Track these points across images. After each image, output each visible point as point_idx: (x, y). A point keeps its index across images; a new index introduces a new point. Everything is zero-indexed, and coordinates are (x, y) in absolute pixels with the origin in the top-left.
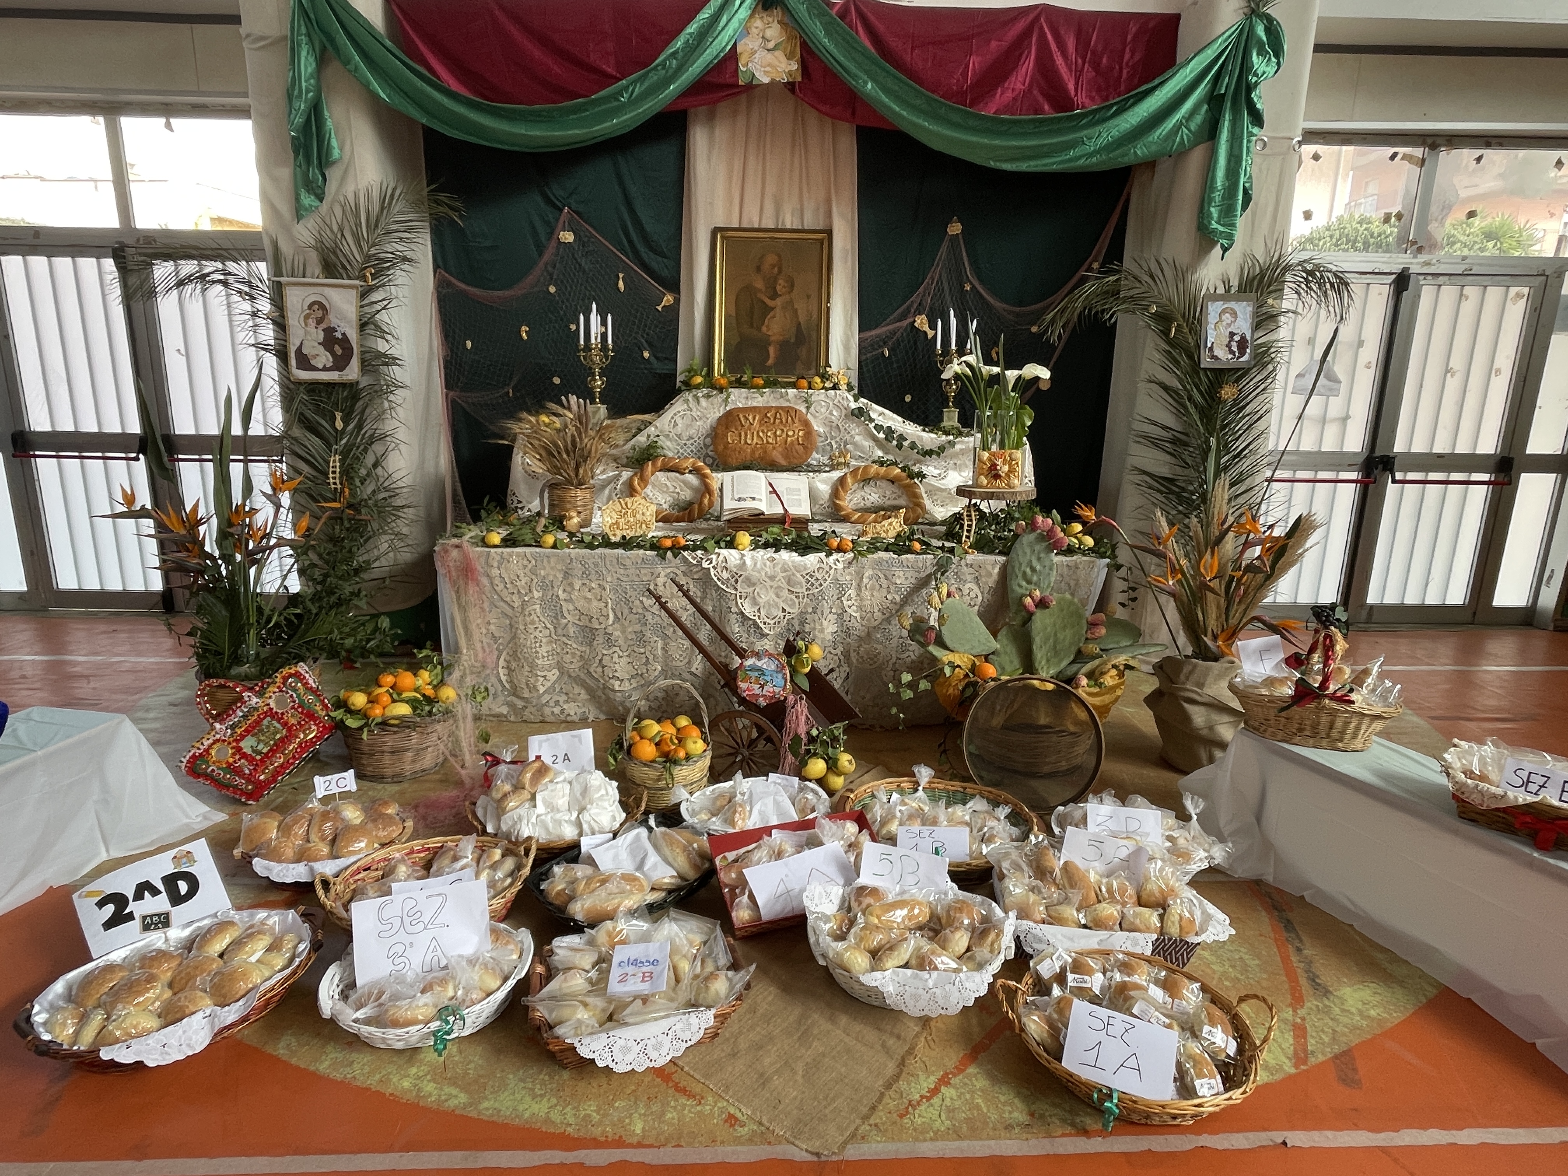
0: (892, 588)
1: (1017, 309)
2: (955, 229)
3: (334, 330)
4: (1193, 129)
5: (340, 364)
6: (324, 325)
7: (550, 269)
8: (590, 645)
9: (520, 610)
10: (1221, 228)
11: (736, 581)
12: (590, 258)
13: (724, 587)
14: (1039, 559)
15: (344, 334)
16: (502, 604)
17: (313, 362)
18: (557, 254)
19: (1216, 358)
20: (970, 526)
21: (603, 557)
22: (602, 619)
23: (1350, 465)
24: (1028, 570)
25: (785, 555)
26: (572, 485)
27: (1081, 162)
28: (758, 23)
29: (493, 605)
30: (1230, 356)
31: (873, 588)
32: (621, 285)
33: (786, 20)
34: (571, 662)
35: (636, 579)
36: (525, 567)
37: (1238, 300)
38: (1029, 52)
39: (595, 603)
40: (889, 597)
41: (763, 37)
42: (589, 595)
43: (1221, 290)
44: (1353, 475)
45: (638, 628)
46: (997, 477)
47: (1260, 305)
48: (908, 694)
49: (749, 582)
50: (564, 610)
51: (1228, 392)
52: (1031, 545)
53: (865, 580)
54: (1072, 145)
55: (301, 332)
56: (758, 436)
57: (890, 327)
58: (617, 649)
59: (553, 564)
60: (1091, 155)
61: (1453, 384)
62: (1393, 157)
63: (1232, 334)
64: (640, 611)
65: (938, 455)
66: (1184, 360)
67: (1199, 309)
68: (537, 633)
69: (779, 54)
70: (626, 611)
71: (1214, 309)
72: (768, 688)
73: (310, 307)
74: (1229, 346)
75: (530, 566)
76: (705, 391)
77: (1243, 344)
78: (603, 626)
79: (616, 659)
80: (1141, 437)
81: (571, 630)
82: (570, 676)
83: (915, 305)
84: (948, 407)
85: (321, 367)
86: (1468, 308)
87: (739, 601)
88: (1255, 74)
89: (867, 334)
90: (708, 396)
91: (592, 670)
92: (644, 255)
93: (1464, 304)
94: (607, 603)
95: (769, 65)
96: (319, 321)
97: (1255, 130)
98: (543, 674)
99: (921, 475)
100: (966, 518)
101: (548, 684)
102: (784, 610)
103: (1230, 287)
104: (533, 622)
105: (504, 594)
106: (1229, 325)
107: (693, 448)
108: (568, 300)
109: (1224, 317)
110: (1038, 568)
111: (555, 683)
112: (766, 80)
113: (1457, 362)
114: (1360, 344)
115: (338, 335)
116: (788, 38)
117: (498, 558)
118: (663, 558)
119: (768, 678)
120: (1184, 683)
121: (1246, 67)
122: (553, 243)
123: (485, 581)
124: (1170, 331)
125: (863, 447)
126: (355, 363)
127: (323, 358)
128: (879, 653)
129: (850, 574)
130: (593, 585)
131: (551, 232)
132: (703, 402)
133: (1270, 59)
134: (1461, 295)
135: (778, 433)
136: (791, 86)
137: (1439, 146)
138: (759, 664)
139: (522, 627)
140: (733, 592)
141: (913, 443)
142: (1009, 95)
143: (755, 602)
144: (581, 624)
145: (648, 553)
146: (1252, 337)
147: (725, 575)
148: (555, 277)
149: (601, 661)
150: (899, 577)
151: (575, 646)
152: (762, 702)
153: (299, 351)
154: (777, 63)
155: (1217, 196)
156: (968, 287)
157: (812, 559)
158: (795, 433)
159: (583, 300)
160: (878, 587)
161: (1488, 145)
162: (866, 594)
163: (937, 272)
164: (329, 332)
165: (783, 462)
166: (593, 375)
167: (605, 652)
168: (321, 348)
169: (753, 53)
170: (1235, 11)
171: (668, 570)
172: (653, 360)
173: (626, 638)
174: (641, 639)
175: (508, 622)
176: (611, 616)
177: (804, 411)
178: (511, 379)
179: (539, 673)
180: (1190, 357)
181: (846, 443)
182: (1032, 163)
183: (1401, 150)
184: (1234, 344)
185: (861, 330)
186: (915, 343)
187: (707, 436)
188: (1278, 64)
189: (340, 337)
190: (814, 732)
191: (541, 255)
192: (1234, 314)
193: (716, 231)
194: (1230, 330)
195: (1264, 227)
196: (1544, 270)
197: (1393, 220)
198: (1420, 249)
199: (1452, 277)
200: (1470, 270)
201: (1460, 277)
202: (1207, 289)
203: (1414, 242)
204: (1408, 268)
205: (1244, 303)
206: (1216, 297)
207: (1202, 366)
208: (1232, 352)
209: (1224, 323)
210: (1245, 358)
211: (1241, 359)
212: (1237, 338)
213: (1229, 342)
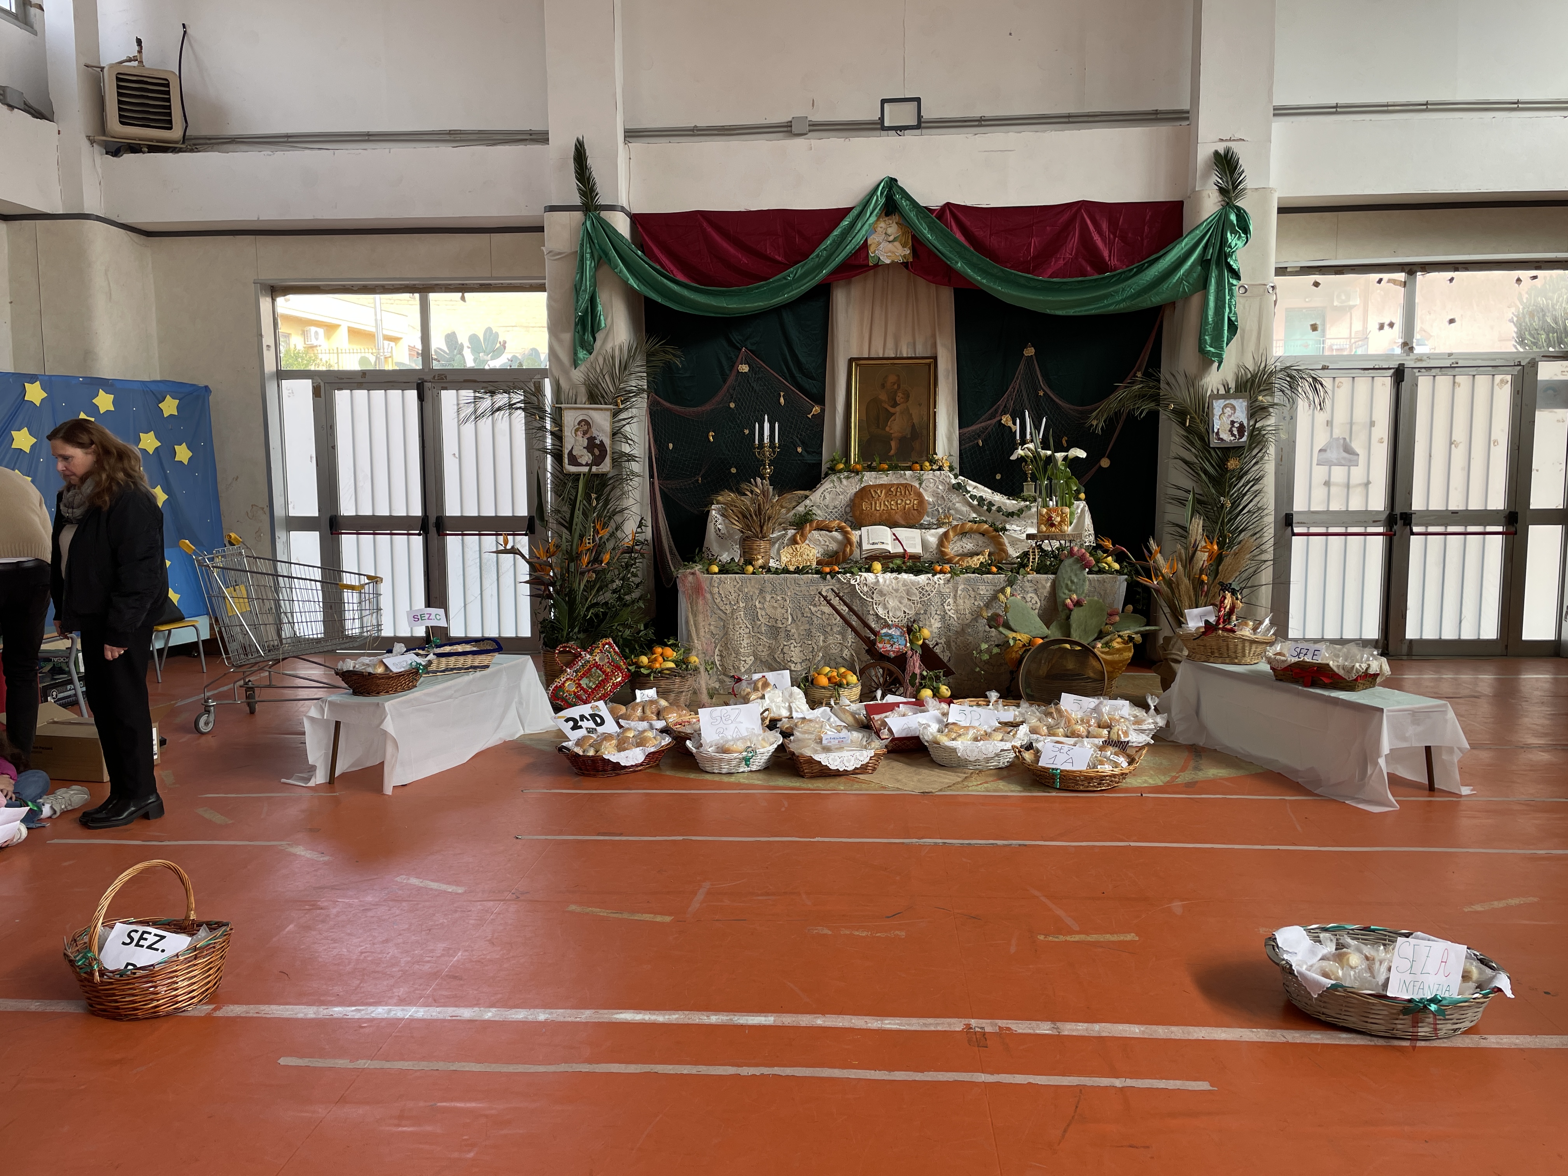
0: (978, 597)
1: (1080, 408)
2: (1030, 351)
3: (595, 438)
4: (1191, 282)
5: (597, 461)
6: (588, 436)
7: (731, 391)
8: (775, 639)
9: (730, 615)
10: (1212, 350)
11: (873, 593)
12: (760, 382)
13: (865, 597)
14: (1076, 575)
15: (601, 441)
16: (719, 611)
17: (579, 460)
18: (736, 380)
19: (1222, 440)
20: (1034, 559)
21: (786, 580)
22: (784, 621)
23: (1374, 522)
24: (1069, 583)
25: (904, 576)
26: (758, 538)
27: (1112, 308)
28: (882, 225)
29: (712, 611)
30: (1232, 438)
31: (964, 598)
32: (782, 400)
33: (901, 222)
34: (763, 651)
35: (807, 594)
36: (735, 586)
37: (1235, 398)
38: (1074, 234)
39: (779, 610)
40: (976, 603)
41: (886, 233)
42: (775, 605)
43: (1222, 391)
44: (1381, 530)
45: (807, 627)
46: (1053, 525)
47: (1253, 401)
48: (986, 657)
49: (882, 594)
50: (759, 615)
51: (1232, 464)
52: (1070, 565)
53: (959, 592)
54: (1106, 297)
55: (572, 441)
56: (885, 504)
57: (983, 424)
58: (793, 641)
59: (752, 584)
60: (1119, 303)
61: (1459, 454)
62: (1380, 281)
63: (1233, 422)
64: (809, 615)
65: (1019, 516)
66: (1198, 443)
67: (1207, 405)
68: (741, 631)
69: (897, 244)
70: (800, 615)
71: (1218, 406)
72: (896, 646)
73: (579, 424)
74: (1231, 431)
75: (738, 586)
76: (846, 474)
77: (1241, 429)
78: (785, 625)
79: (792, 648)
80: (1172, 499)
81: (763, 629)
82: (761, 661)
83: (1002, 408)
84: (1026, 481)
85: (584, 463)
86: (1462, 392)
87: (875, 606)
88: (1230, 246)
89: (966, 430)
90: (848, 478)
91: (776, 656)
92: (799, 379)
93: (1457, 390)
94: (787, 610)
95: (890, 252)
96: (585, 433)
97: (1234, 282)
98: (744, 659)
99: (1004, 529)
100: (1031, 554)
101: (747, 666)
102: (905, 612)
103: (1229, 389)
104: (739, 624)
105: (720, 605)
106: (1230, 416)
107: (836, 515)
108: (743, 413)
109: (1225, 411)
110: (1075, 580)
111: (751, 665)
112: (888, 261)
113: (1459, 435)
114: (1372, 424)
115: (598, 442)
116: (903, 234)
117: (717, 581)
118: (825, 579)
119: (896, 640)
120: (1171, 650)
121: (1224, 242)
122: (734, 373)
123: (708, 596)
124: (1186, 421)
125: (963, 511)
126: (608, 460)
127: (587, 458)
128: (971, 643)
129: (948, 588)
130: (779, 598)
131: (733, 365)
132: (845, 482)
133: (1240, 235)
134: (1454, 383)
135: (899, 502)
136: (905, 265)
137: (1416, 272)
138: (890, 632)
139: (731, 627)
140: (871, 600)
141: (1000, 507)
142: (1061, 262)
143: (885, 607)
144: (770, 624)
145: (815, 576)
147: (865, 589)
148: (734, 397)
149: (782, 650)
150: (982, 590)
151: (765, 640)
152: (892, 655)
153: (570, 453)
154: (896, 250)
155: (1209, 328)
156: (1041, 393)
157: (922, 578)
158: (911, 502)
159: (754, 412)
160: (968, 597)
161: (1456, 270)
162: (960, 601)
163: (1017, 383)
164: (591, 440)
165: (903, 523)
166: (765, 465)
167: (785, 644)
168: (585, 450)
169: (879, 244)
170: (1215, 204)
171: (828, 587)
172: (805, 454)
173: (799, 634)
174: (809, 634)
175: (722, 624)
176: (790, 619)
177: (918, 486)
178: (700, 470)
179: (741, 658)
180: (1202, 439)
181: (949, 509)
182: (1077, 310)
183: (1386, 276)
184: (1235, 429)
185: (961, 427)
186: (1003, 435)
187: (847, 506)
188: (1247, 238)
189: (599, 443)
190: (925, 673)
191: (725, 381)
192: (1233, 408)
193: (851, 360)
194: (1231, 419)
195: (1251, 347)
196: (1520, 362)
197: (1386, 327)
198: (1411, 349)
199: (1443, 369)
200: (1457, 363)
201: (1450, 369)
202: (1212, 391)
203: (1405, 344)
204: (1404, 364)
205: (1241, 400)
206: (1218, 397)
207: (1211, 446)
208: (1233, 435)
209: (1226, 415)
210: (1244, 439)
211: (1241, 440)
212: (1236, 425)
213: (1231, 428)
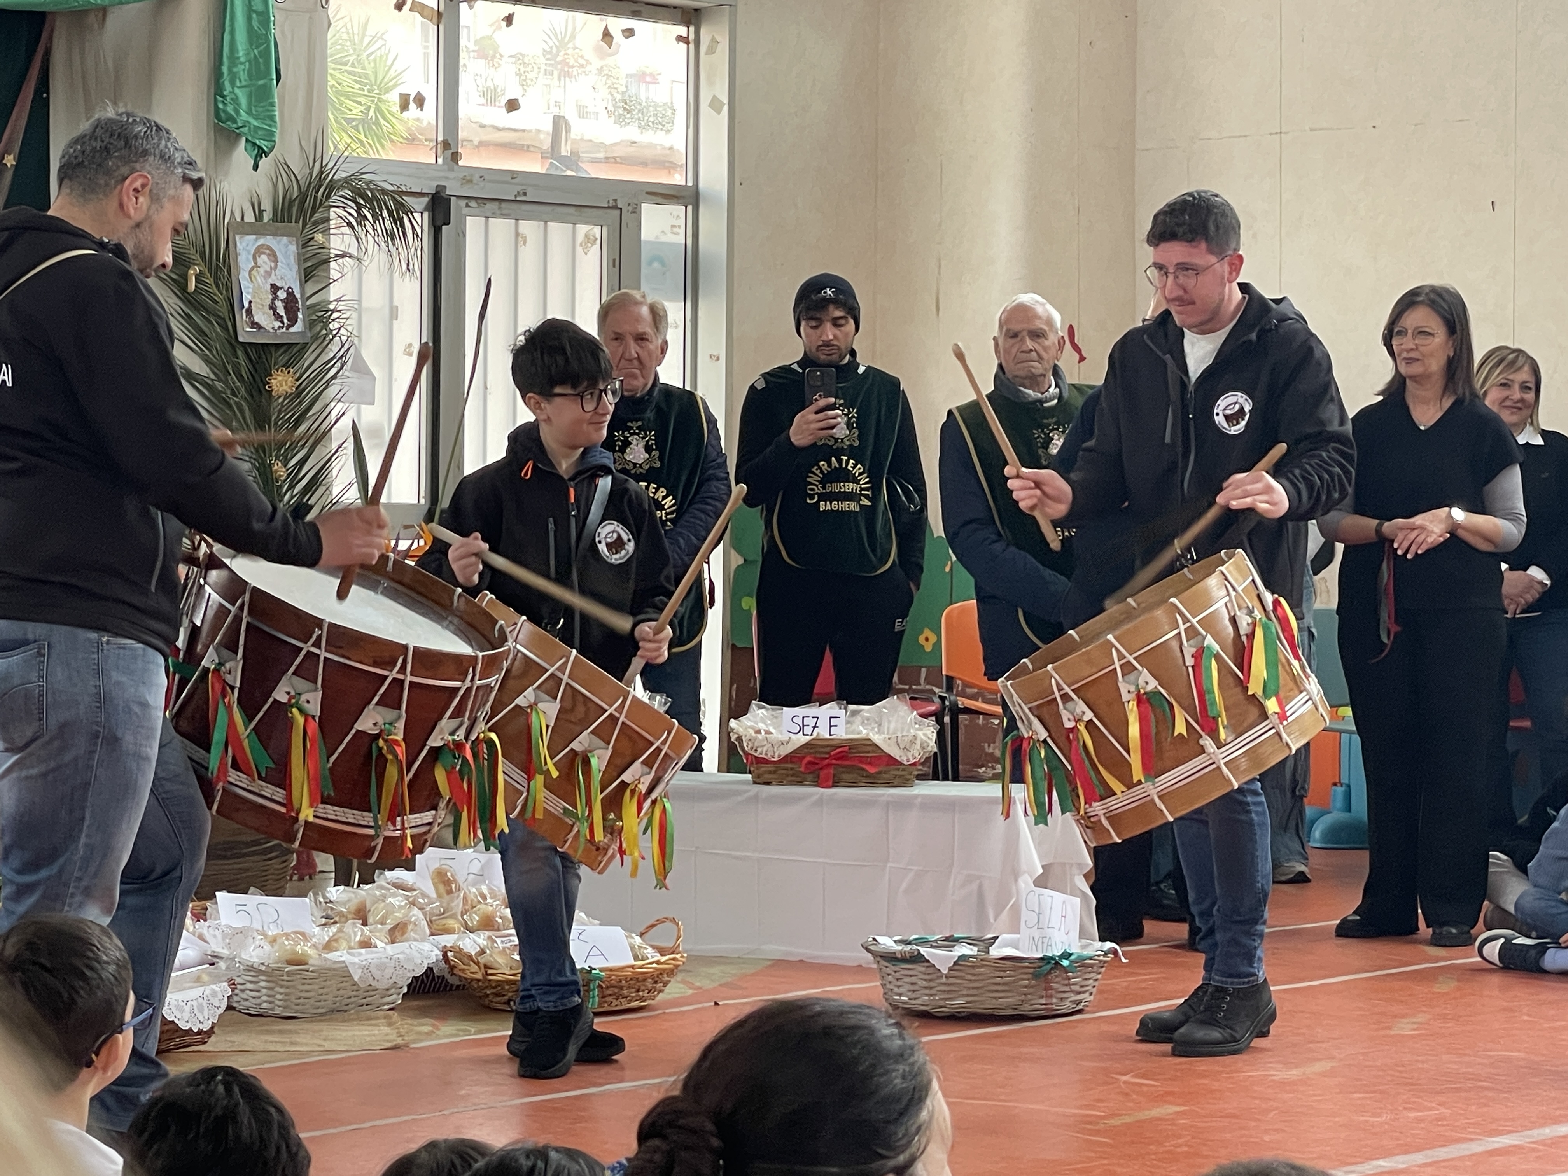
10: (255, 123)
19: (259, 326)
30: (277, 324)
37: (275, 234)
43: (250, 218)
47: (306, 244)
51: (281, 383)
62: (399, 5)
63: (275, 288)
66: (214, 333)
67: (225, 245)
71: (244, 248)
74: (273, 308)
77: (291, 302)
86: (529, 254)
93: (522, 249)
103: (261, 212)
106: (268, 274)
109: (259, 261)
114: (394, 313)
134: (517, 234)
146: (302, 295)
155: (241, 71)
180: (223, 325)
184: (280, 305)
192: (273, 256)
194: (271, 281)
196: (615, 200)
197: (413, 106)
198: (455, 157)
199: (504, 205)
200: (525, 194)
201: (514, 206)
202: (232, 213)
203: (446, 145)
204: (445, 187)
205: (285, 239)
206: (244, 228)
207: (241, 339)
208: (278, 317)
209: (262, 270)
210: (298, 327)
211: (292, 330)
212: (282, 295)
213: (273, 300)
